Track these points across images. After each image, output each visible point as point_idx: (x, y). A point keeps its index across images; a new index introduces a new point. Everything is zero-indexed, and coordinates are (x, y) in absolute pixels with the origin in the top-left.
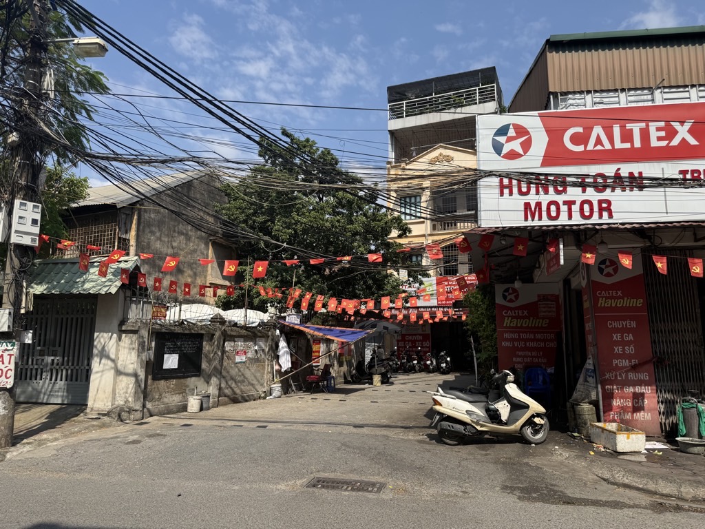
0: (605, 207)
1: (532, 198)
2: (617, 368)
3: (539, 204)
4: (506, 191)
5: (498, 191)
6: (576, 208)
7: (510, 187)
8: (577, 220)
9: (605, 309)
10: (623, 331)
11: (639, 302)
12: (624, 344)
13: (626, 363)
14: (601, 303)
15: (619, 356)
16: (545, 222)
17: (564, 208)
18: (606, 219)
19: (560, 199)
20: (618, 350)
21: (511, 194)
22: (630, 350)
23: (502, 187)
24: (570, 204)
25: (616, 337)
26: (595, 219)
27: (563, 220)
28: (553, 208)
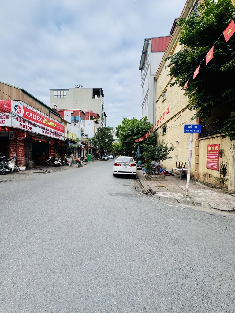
0: (31, 128)
1: (21, 123)
2: (20, 156)
3: (22, 124)
4: (17, 120)
5: (15, 119)
6: (27, 127)
7: (17, 119)
8: (27, 129)
9: (18, 145)
10: (21, 149)
11: (23, 144)
12: (21, 151)
13: (21, 155)
14: (18, 144)
15: (20, 154)
16: (23, 128)
17: (26, 127)
18: (31, 131)
19: (25, 125)
20: (20, 153)
21: (18, 120)
22: (22, 153)
23: (16, 119)
24: (27, 126)
25: (20, 150)
26: (29, 130)
27: (25, 129)
28: (24, 126)
